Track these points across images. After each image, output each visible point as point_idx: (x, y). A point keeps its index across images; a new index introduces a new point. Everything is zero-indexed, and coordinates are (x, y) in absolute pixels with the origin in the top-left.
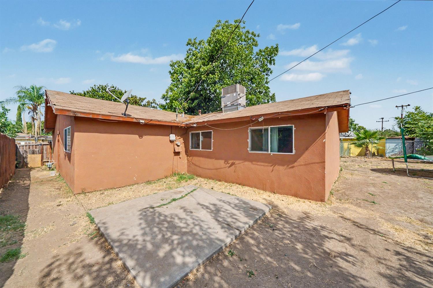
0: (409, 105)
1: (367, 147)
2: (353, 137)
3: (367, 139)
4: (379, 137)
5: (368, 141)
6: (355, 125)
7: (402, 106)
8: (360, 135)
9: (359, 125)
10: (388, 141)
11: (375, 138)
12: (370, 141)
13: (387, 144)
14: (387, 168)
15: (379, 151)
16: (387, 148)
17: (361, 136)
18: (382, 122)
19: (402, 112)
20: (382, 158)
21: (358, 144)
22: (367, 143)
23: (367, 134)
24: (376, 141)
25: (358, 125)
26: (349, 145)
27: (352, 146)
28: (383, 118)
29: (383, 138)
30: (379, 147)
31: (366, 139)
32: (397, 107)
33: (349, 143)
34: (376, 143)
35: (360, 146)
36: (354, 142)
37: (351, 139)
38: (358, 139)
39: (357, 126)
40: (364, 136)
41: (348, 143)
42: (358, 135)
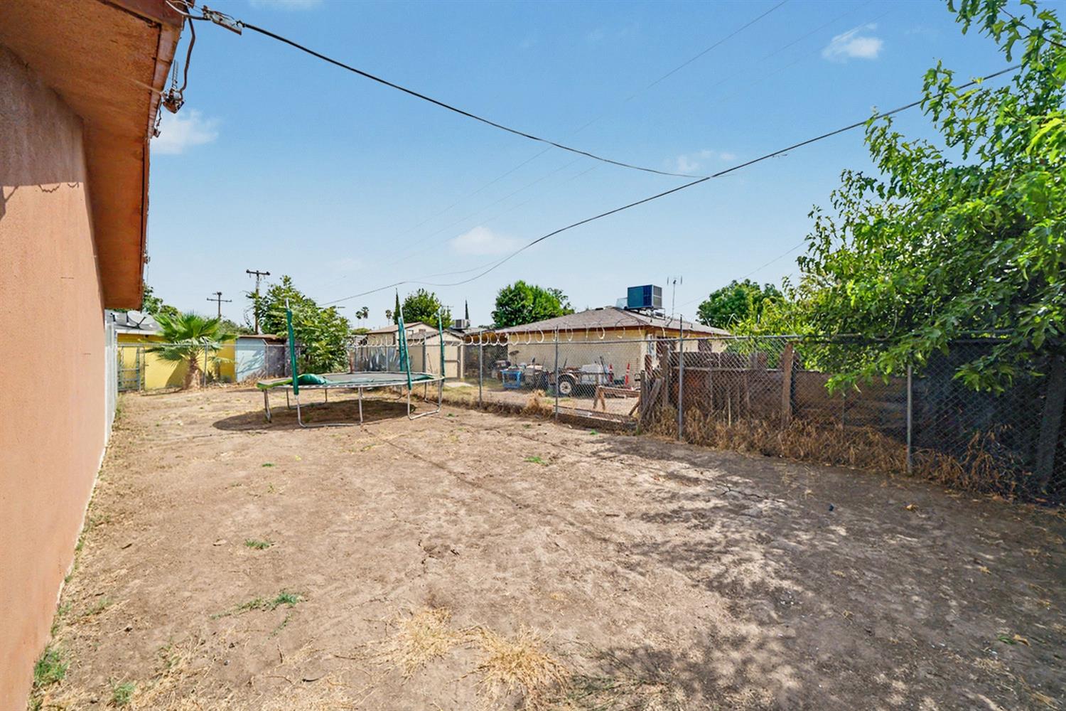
0: (268, 274)
1: (194, 360)
2: (151, 329)
3: (193, 338)
4: (220, 334)
5: (196, 343)
6: (156, 301)
7: (258, 274)
8: (172, 324)
9: (164, 304)
10: (241, 344)
11: (213, 335)
12: (199, 342)
13: (239, 351)
14: (251, 412)
15: (221, 368)
16: (238, 361)
17: (177, 329)
18: (219, 301)
19: (258, 286)
20: (229, 385)
21: (171, 351)
22: (195, 348)
23: (192, 324)
24: (215, 345)
25: (162, 301)
26: (141, 355)
27: (152, 358)
28: (220, 294)
29: (230, 337)
30: (224, 359)
31: (190, 338)
32: (248, 272)
33: (141, 349)
34: (215, 349)
35: (173, 356)
36: (157, 346)
37: (147, 336)
38: (170, 336)
39: (159, 305)
40: (186, 330)
41: (136, 349)
42: (167, 325)
